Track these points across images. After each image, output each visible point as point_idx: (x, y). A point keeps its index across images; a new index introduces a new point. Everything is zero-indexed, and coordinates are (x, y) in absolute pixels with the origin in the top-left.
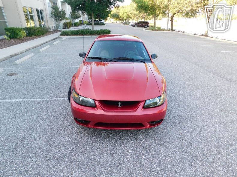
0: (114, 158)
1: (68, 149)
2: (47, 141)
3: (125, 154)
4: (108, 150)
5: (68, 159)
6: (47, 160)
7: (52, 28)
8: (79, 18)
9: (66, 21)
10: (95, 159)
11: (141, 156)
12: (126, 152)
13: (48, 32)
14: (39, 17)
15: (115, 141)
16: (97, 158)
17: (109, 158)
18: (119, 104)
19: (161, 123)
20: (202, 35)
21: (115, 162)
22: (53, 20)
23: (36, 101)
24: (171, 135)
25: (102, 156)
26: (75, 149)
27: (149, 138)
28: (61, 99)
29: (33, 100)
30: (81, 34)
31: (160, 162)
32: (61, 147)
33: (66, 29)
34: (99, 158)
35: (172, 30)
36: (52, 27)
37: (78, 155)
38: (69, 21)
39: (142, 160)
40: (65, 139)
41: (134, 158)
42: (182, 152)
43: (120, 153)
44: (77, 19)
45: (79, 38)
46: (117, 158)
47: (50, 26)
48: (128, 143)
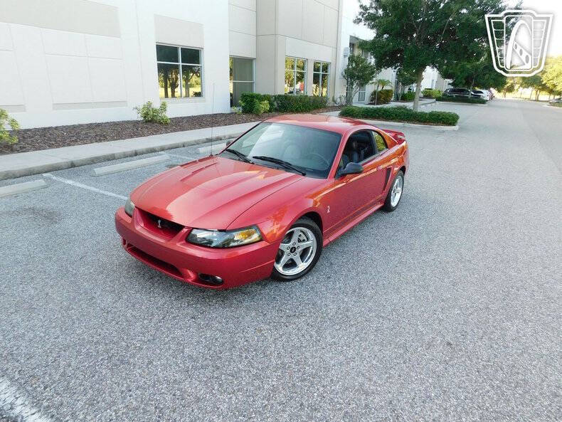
7: (339, 100)
9: (380, 88)
13: (325, 107)
14: (316, 76)
18: (159, 222)
33: (374, 104)
36: (340, 98)
38: (387, 88)
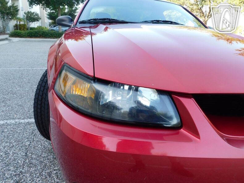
8: (38, 21)
9: (18, 23)
30: (43, 36)
38: (22, 23)
44: (34, 23)
45: (39, 41)
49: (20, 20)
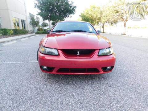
0: (75, 99)
1: (33, 93)
2: (16, 87)
3: (84, 95)
4: (69, 92)
5: (33, 100)
6: (13, 101)
8: (47, 26)
9: (39, 28)
10: (57, 100)
11: (99, 96)
12: (85, 94)
13: (27, 33)
14: (22, 24)
15: (74, 86)
16: (59, 99)
17: (70, 98)
18: (78, 52)
19: (112, 70)
20: (122, 34)
21: (76, 101)
22: (31, 26)
23: (12, 63)
24: (120, 81)
25: (64, 97)
26: (40, 92)
27: (103, 84)
28: (32, 62)
29: (11, 63)
31: (117, 100)
32: (27, 91)
34: (61, 99)
35: (103, 32)
37: (42, 97)
38: (41, 28)
39: (101, 99)
40: (32, 85)
41: (93, 98)
42: (134, 92)
43: (80, 95)
46: (77, 98)
47: (29, 30)
48: (86, 87)
49: (40, 26)
